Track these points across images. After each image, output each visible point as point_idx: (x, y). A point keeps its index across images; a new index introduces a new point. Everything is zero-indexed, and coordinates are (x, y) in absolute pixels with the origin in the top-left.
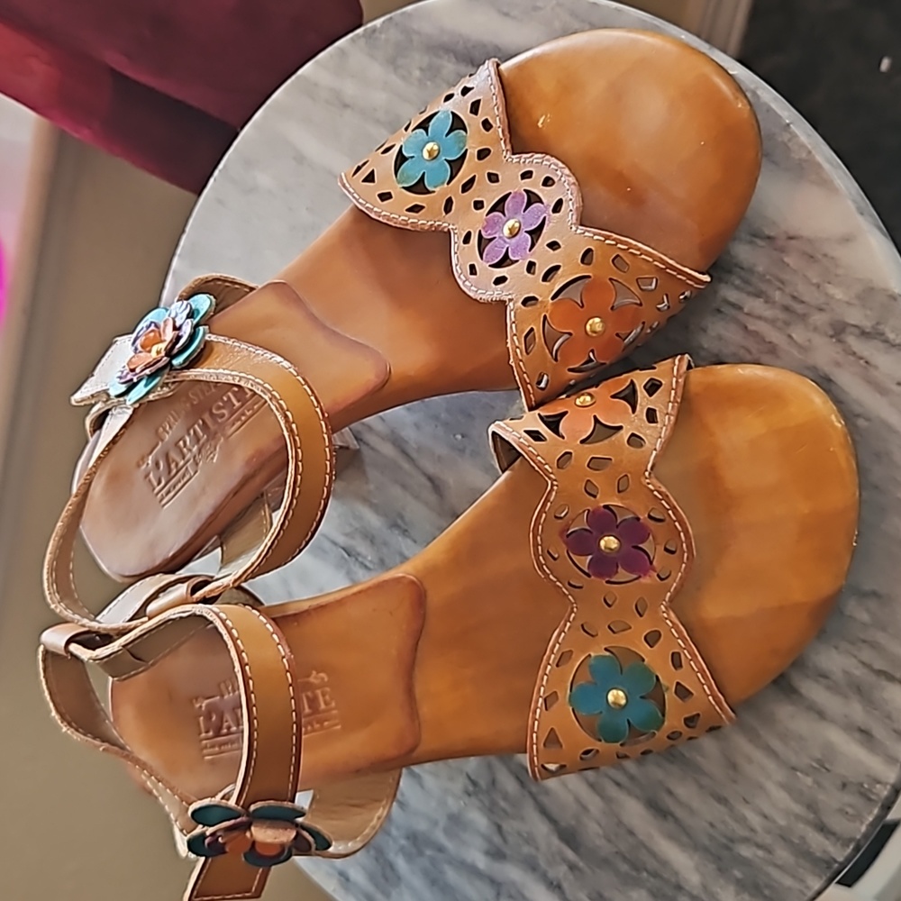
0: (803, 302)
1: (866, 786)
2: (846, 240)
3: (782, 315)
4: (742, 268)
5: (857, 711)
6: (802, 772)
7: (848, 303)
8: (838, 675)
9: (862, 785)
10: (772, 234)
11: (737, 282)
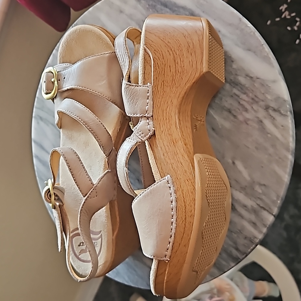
0: (258, 98)
1: (252, 238)
2: (274, 82)
3: (251, 101)
4: (241, 85)
5: (253, 217)
6: (234, 233)
7: (271, 100)
8: (249, 207)
9: (251, 238)
10: (252, 76)
11: (239, 89)
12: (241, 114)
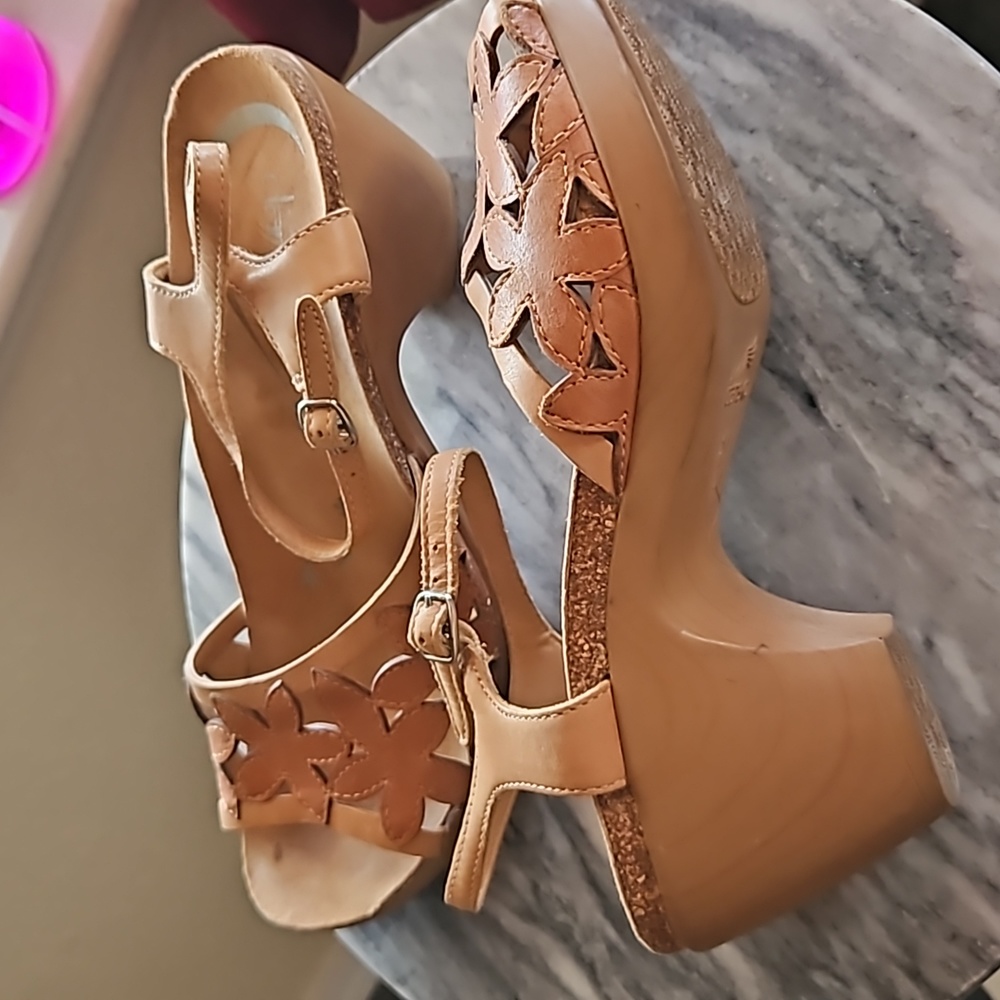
1: (979, 943)
6: (909, 911)
9: (975, 941)
11: (975, 361)
12: (974, 457)
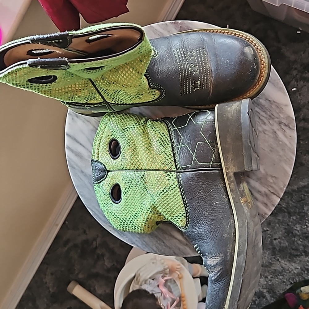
0: (274, 116)
1: (264, 215)
2: (286, 105)
3: (268, 117)
4: (262, 105)
5: (265, 200)
7: (284, 118)
8: (263, 192)
9: (263, 214)
10: (270, 100)
11: (260, 108)
12: (261, 126)
